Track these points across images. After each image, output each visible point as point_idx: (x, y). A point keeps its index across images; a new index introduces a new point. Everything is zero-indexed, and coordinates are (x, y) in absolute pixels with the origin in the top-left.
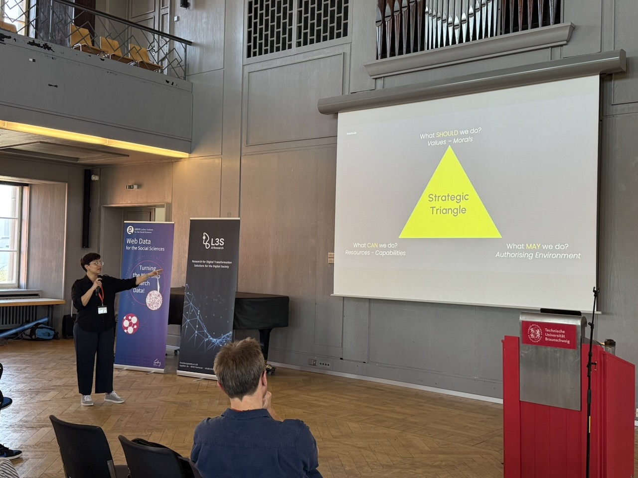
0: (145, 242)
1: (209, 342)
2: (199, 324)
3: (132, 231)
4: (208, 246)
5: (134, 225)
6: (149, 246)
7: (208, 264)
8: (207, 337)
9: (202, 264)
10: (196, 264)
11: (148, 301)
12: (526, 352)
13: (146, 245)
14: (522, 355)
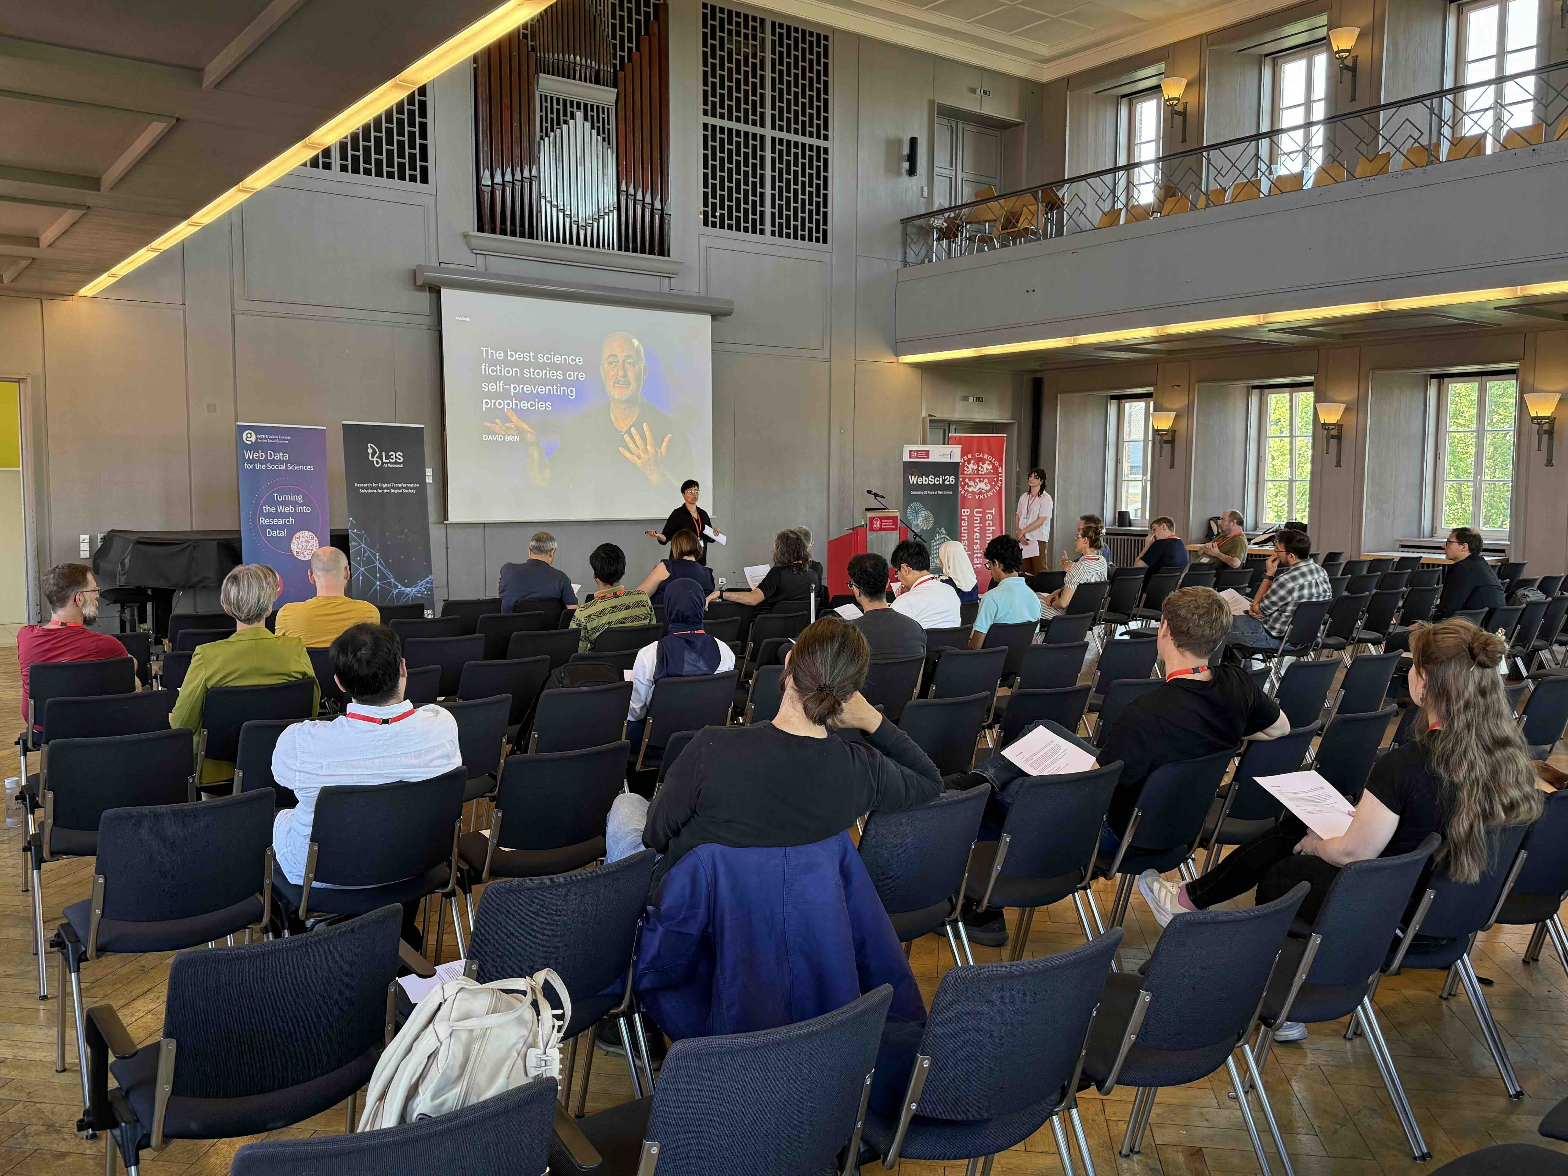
0: (279, 456)
1: (401, 594)
2: (381, 571)
3: (253, 439)
4: (378, 462)
5: (257, 430)
6: (286, 462)
7: (381, 488)
8: (396, 587)
9: (372, 488)
10: (363, 488)
11: (294, 547)
13: (281, 462)
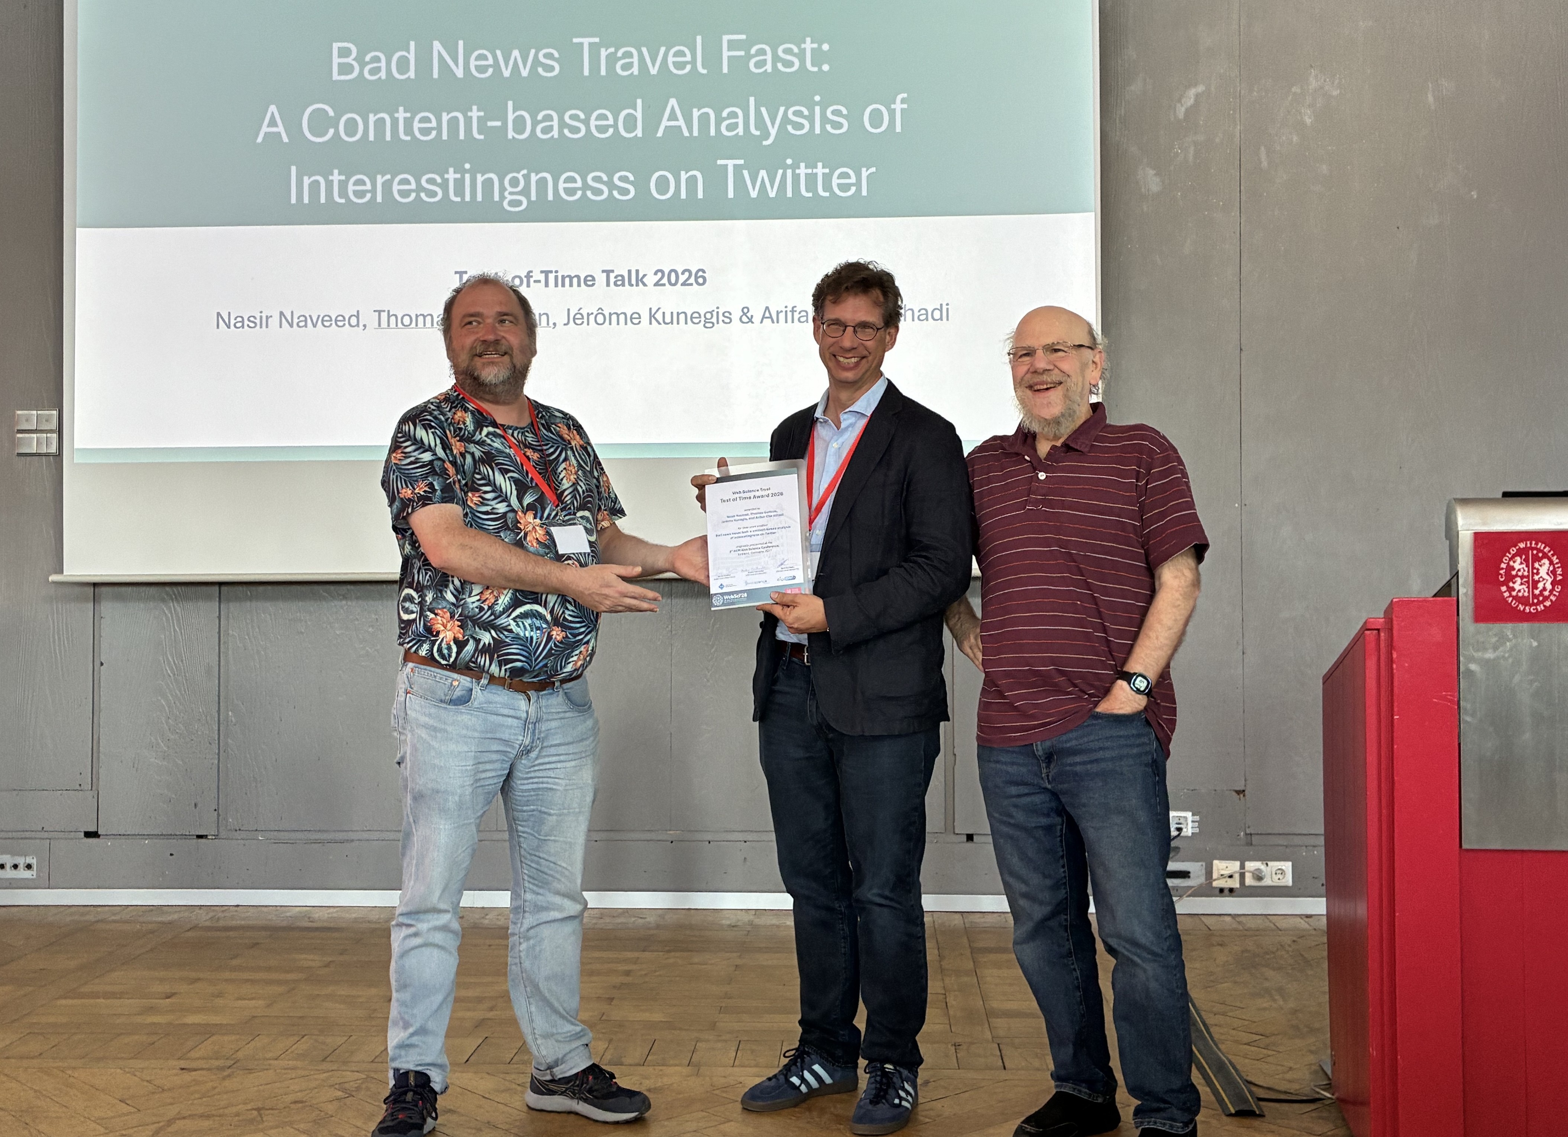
12: (1490, 655)
14: (1473, 667)
